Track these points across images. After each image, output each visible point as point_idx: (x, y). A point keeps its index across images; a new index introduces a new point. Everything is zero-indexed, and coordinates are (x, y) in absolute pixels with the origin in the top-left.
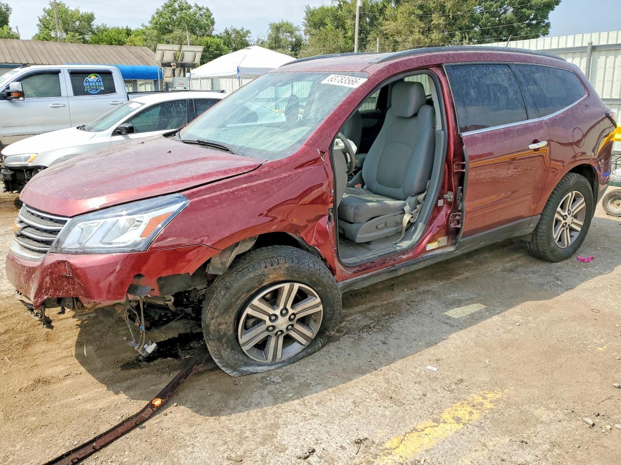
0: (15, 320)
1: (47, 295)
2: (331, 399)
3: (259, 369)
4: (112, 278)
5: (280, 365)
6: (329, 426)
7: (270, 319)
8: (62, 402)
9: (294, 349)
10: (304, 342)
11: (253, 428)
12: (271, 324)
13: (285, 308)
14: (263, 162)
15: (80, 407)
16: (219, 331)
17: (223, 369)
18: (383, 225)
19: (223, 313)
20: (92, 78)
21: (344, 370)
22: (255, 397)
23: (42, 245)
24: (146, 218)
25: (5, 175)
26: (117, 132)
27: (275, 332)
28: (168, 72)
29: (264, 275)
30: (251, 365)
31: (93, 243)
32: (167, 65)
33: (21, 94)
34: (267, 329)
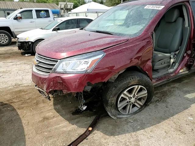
0: (31, 95)
1: (51, 89)
2: (155, 130)
3: (124, 116)
4: (76, 83)
5: (131, 115)
6: (159, 142)
7: (129, 99)
8: (55, 127)
9: (136, 109)
10: (139, 107)
11: (129, 141)
12: (129, 100)
13: (134, 95)
14: (129, 38)
15: (62, 130)
16: (111, 103)
17: (111, 116)
18: (164, 63)
19: (114, 96)
20: (42, 12)
21: (156, 118)
22: (125, 127)
23: (47, 70)
24: (90, 60)
25: (18, 44)
26: (54, 30)
27: (130, 103)
28: (62, 11)
29: (130, 83)
30: (121, 115)
31: (69, 69)
32: (63, 9)
33: (21, 18)
34: (127, 102)
